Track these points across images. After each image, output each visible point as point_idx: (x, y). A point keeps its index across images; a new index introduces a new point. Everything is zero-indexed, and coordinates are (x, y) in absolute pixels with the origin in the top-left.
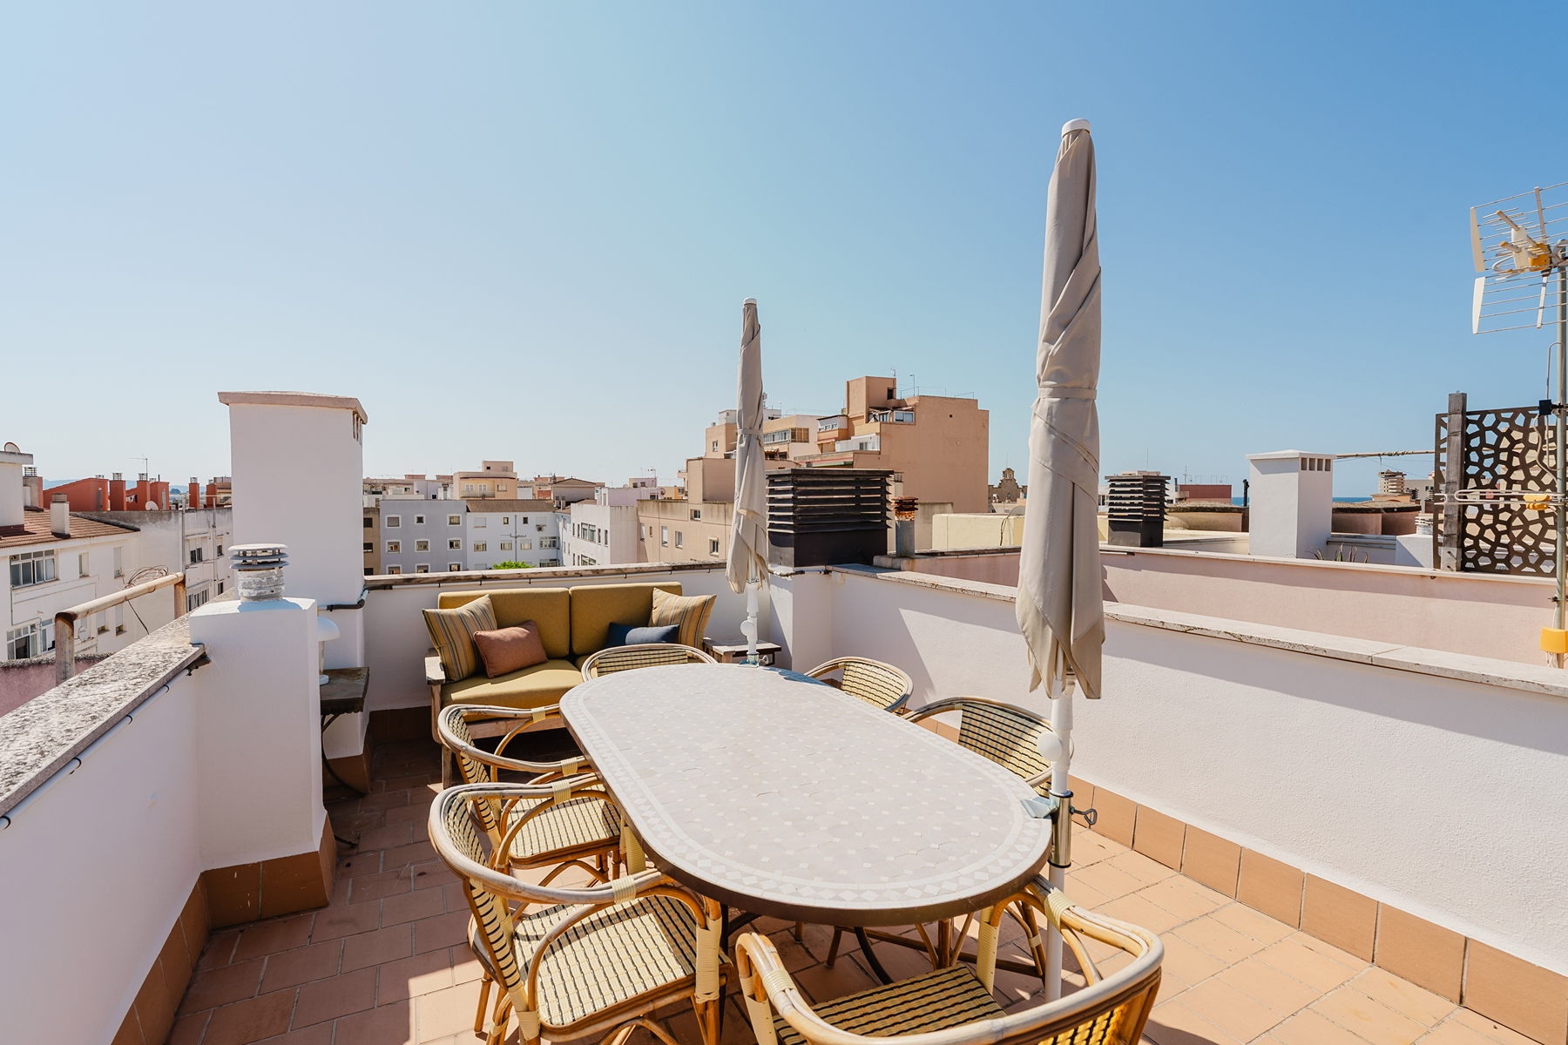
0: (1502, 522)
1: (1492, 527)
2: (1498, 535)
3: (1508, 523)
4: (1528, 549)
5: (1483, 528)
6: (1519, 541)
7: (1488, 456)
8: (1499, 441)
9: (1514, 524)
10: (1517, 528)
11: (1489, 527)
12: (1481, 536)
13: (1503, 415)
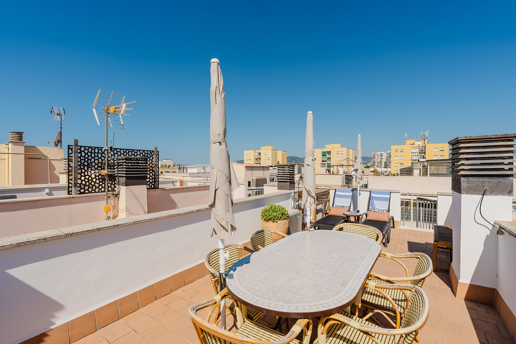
0: (87, 179)
1: (84, 180)
2: (86, 182)
3: (88, 179)
4: (93, 186)
5: (82, 181)
6: (91, 184)
7: (83, 159)
8: (85, 155)
9: (89, 179)
10: (90, 180)
11: (83, 180)
12: (81, 183)
13: (86, 148)
